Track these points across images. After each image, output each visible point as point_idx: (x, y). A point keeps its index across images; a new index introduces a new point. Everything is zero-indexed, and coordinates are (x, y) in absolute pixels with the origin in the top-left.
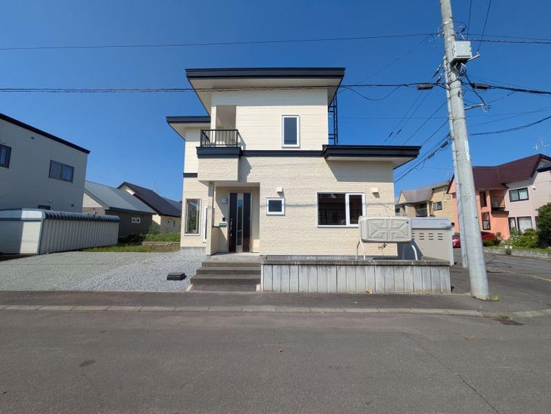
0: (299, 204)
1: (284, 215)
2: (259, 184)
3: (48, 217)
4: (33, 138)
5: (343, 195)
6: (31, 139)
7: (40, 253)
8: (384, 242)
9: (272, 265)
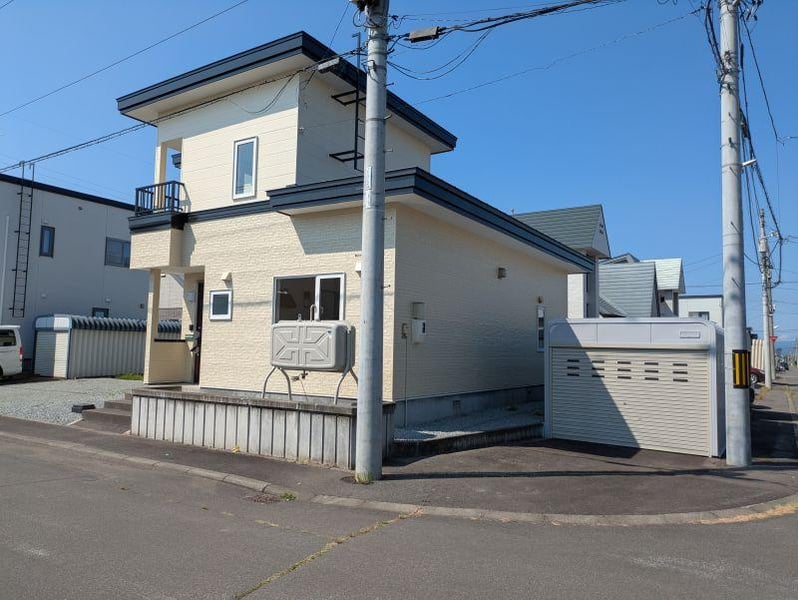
0: (252, 300)
1: (230, 320)
2: (203, 267)
3: (76, 325)
4: (80, 209)
5: (312, 280)
6: (78, 211)
7: (68, 377)
8: (304, 369)
9: (141, 396)
